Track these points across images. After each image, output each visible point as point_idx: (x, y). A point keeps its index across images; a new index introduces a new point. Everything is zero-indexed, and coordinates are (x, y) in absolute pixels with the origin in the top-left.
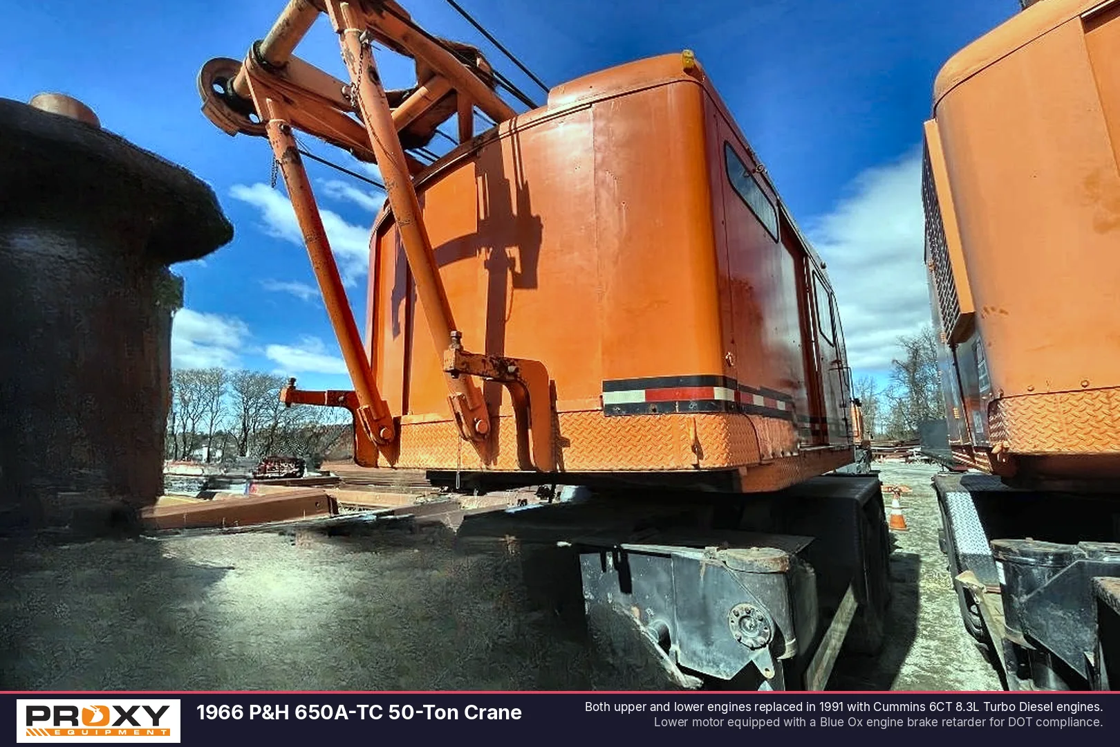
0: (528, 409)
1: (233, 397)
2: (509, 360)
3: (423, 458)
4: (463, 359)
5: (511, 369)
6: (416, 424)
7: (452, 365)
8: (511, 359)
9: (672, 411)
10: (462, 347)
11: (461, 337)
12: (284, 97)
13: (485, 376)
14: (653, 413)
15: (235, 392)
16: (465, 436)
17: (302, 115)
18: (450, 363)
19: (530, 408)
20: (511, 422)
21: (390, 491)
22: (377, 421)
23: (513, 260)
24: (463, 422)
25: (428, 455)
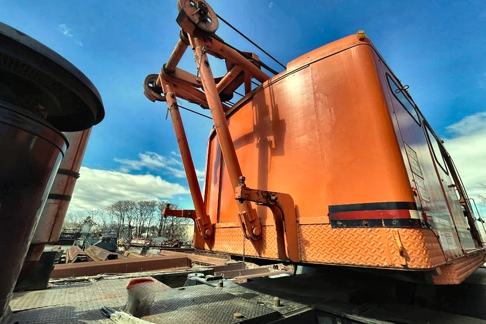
0: (283, 222)
1: (158, 212)
2: (271, 193)
3: (225, 247)
4: (246, 192)
5: (273, 198)
6: (223, 228)
7: (240, 196)
8: (273, 192)
9: (380, 226)
10: (245, 185)
11: (245, 180)
12: (174, 84)
13: (258, 202)
14: (366, 227)
15: (159, 210)
16: (247, 236)
17: (180, 91)
18: (238, 195)
19: (284, 221)
20: (273, 229)
21: (215, 256)
22: (204, 225)
23: (271, 142)
24: (246, 228)
25: (228, 245)
